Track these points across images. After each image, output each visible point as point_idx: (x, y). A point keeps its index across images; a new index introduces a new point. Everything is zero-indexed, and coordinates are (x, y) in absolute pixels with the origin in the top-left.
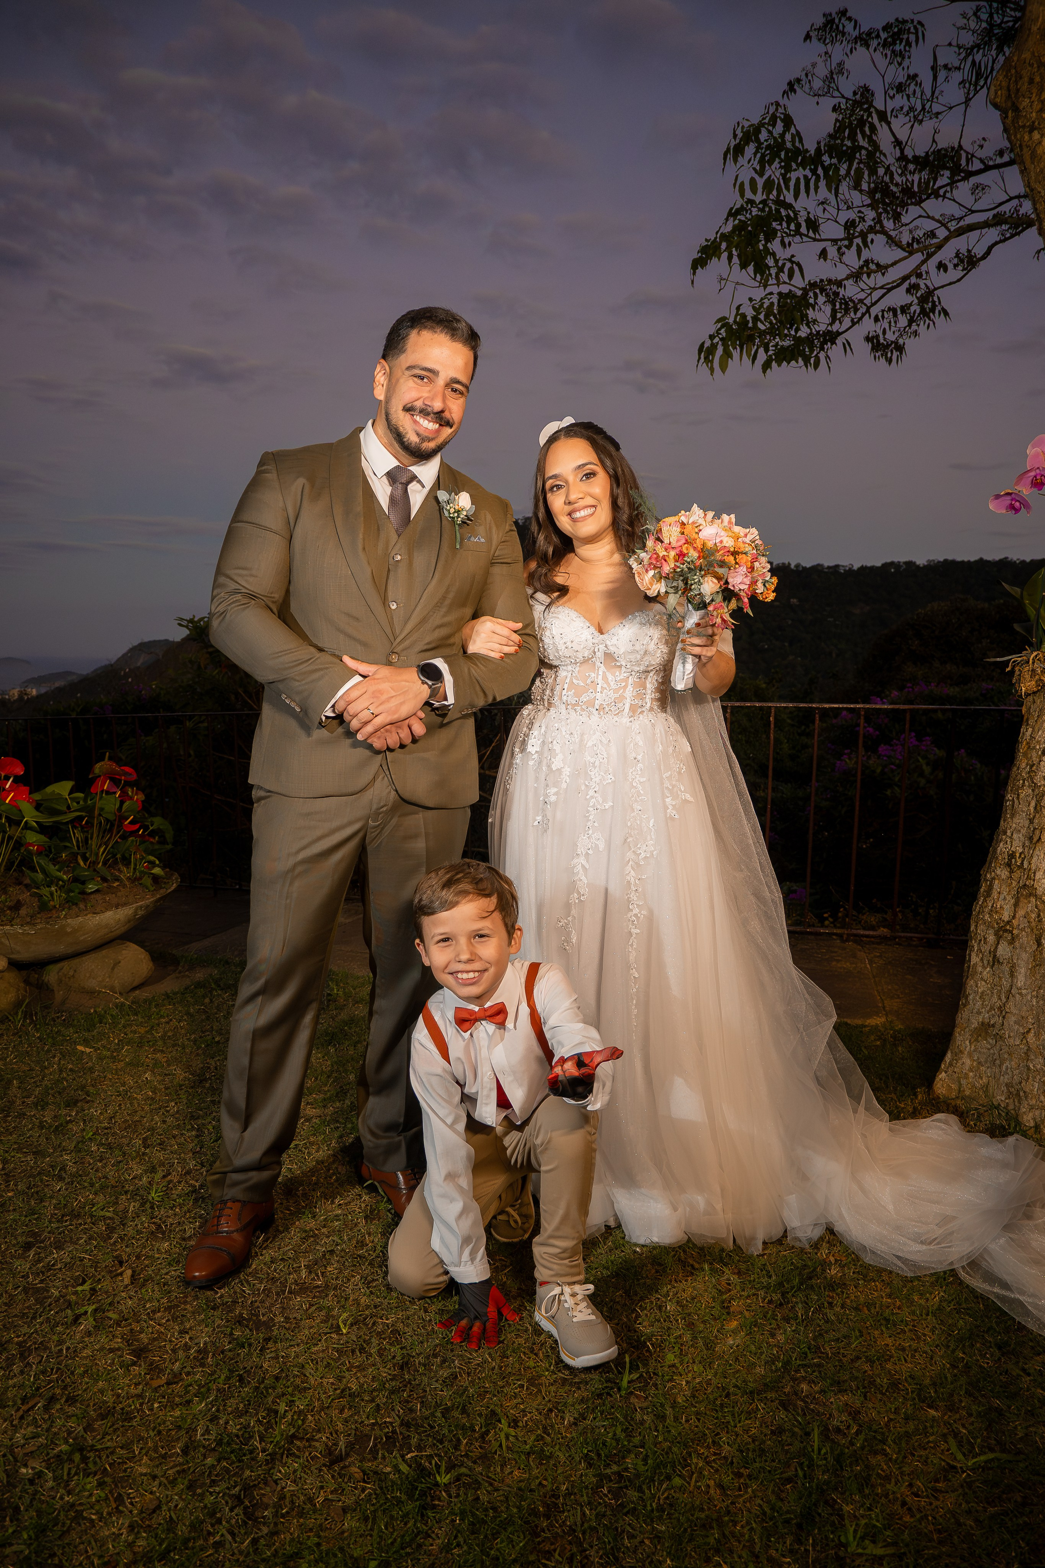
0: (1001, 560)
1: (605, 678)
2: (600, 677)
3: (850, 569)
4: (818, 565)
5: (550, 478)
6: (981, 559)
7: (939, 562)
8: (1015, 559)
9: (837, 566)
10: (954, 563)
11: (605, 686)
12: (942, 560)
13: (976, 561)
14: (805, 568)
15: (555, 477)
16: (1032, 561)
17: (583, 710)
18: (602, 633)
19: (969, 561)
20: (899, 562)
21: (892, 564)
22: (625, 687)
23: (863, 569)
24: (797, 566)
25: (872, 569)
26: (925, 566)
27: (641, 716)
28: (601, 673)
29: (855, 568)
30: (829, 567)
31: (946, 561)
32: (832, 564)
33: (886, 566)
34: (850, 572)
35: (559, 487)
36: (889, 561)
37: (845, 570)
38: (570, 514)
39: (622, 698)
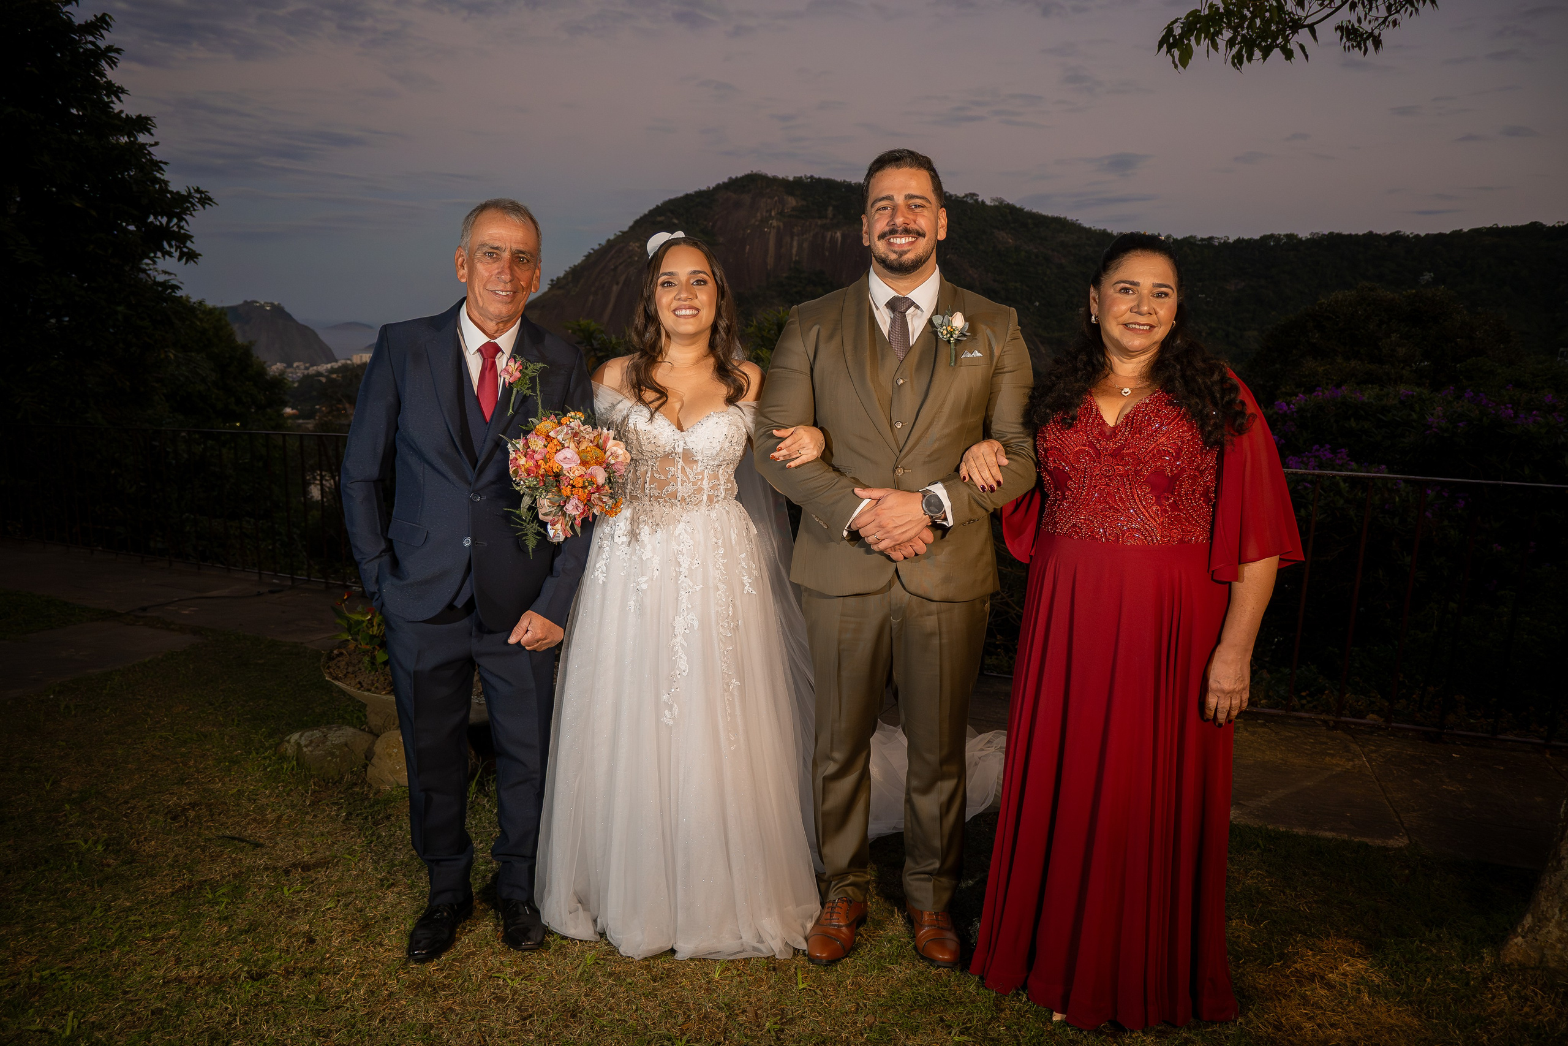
0: (1392, 234)
1: (683, 471)
2: (679, 471)
3: (1225, 242)
4: (1191, 237)
5: (665, 274)
6: (1371, 233)
7: (1325, 235)
8: (1408, 233)
9: (1211, 238)
10: (1339, 236)
11: (685, 479)
12: (1326, 233)
13: (1364, 235)
14: (1175, 241)
15: (671, 274)
16: (1427, 235)
17: (666, 501)
18: (682, 431)
19: (1357, 235)
20: (1280, 235)
21: (1272, 236)
22: (702, 479)
23: (1239, 241)
24: (1168, 237)
25: (1250, 242)
26: (1308, 240)
27: (717, 504)
28: (680, 467)
29: (1231, 241)
30: (1202, 240)
31: (1331, 234)
32: (1206, 236)
33: (1265, 238)
34: (1225, 245)
35: (669, 284)
36: (1269, 233)
37: (1219, 243)
38: (674, 311)
39: (700, 490)
